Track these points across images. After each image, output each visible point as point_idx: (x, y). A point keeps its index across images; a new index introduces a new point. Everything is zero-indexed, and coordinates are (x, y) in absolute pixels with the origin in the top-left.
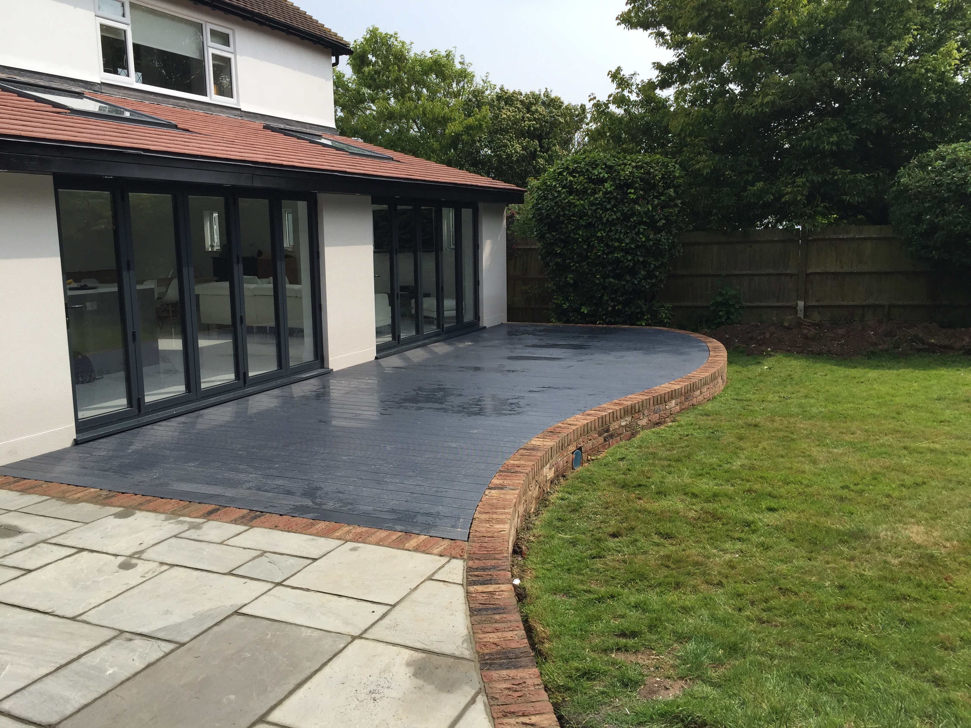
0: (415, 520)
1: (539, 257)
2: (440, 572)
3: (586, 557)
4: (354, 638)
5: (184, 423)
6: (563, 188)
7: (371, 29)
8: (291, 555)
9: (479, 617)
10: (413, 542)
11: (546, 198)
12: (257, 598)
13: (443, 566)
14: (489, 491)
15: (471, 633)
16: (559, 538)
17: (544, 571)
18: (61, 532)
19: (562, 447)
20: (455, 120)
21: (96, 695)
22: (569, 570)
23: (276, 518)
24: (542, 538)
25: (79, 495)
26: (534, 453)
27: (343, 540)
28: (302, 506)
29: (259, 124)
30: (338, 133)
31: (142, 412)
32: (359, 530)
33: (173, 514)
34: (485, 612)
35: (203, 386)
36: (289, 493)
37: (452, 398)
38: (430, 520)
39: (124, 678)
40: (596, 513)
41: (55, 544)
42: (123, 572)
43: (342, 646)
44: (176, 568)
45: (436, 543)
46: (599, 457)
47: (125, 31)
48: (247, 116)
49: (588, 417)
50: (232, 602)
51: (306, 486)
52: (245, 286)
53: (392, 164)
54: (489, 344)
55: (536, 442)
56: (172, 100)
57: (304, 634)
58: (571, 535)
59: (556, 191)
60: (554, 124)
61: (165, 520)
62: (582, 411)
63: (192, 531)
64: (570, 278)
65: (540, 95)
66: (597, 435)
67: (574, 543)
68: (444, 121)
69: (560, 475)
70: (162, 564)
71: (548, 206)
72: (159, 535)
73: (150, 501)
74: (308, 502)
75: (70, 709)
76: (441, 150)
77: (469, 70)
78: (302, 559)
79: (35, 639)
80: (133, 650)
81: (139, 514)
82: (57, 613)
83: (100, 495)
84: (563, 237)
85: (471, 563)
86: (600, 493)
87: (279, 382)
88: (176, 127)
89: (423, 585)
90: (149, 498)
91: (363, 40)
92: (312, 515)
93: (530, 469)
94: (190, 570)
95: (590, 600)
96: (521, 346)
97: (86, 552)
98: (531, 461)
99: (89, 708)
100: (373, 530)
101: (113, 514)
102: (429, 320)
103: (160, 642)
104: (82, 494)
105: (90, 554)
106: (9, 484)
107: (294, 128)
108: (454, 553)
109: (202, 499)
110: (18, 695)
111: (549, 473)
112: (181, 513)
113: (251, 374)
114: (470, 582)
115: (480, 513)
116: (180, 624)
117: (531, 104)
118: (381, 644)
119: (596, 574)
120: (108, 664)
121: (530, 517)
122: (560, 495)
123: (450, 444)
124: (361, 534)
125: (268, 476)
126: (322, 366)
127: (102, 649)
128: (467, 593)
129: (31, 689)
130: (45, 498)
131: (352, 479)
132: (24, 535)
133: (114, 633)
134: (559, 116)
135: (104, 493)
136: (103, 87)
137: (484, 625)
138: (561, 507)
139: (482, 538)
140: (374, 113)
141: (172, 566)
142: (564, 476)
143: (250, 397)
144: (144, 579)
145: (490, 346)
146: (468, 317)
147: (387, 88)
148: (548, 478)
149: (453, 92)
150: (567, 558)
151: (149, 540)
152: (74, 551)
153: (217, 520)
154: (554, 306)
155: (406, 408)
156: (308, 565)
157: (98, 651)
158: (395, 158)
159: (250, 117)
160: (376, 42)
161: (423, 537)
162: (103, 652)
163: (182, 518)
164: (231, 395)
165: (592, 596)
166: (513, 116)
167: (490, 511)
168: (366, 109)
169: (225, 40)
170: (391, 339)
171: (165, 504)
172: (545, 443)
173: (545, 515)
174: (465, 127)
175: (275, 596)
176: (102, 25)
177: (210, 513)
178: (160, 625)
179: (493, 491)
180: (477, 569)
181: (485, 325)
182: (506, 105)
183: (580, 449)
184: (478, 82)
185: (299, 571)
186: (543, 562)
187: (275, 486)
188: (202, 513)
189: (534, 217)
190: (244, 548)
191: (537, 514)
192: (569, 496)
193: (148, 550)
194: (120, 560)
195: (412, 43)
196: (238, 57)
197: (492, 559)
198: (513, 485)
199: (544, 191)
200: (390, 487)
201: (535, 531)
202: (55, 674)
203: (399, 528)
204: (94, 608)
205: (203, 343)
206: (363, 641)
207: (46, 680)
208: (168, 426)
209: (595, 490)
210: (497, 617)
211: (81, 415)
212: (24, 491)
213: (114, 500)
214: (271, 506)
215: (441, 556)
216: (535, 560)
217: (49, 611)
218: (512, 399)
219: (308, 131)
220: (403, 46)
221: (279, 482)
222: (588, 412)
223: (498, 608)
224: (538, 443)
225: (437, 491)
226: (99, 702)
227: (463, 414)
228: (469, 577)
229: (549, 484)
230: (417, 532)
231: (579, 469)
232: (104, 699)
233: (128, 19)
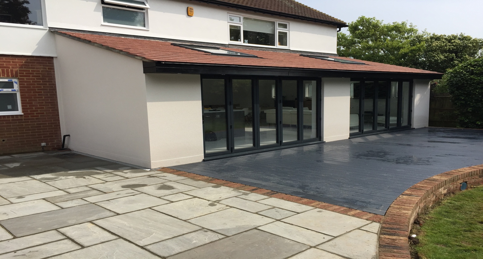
0: (355, 204)
1: (451, 101)
2: (365, 227)
3: (461, 230)
4: (311, 247)
5: (250, 157)
6: (467, 72)
7: (361, 17)
8: (287, 210)
9: (384, 249)
10: (353, 212)
11: (456, 77)
12: (266, 224)
13: (368, 224)
14: (402, 196)
15: (378, 255)
16: (445, 220)
17: (432, 233)
18: (189, 190)
19: (453, 181)
20: (405, 48)
21: (186, 249)
22: (449, 235)
23: (284, 195)
24: (433, 219)
25: (200, 178)
26: (434, 182)
27: (315, 207)
28: (297, 192)
29: (298, 54)
30: (338, 55)
31: (233, 152)
32: (324, 204)
33: (237, 189)
34: (388, 247)
35: (261, 145)
36: (292, 186)
37: (388, 156)
38: (364, 204)
39: (199, 245)
40: (472, 212)
41: (185, 194)
42: (210, 207)
43: (304, 249)
44: (233, 208)
45: (366, 214)
46: (478, 186)
47: (240, 27)
48: (292, 52)
49: (472, 169)
50: (255, 224)
51: (301, 185)
52: (283, 110)
53: (364, 66)
54: (415, 135)
55: (435, 177)
56: (259, 48)
57: (286, 242)
58: (453, 219)
59: (463, 74)
60: (466, 47)
61: (233, 190)
62: (470, 167)
63: (244, 195)
64: (470, 109)
65: (457, 36)
66: (478, 177)
67: (454, 223)
68: (399, 48)
69: (450, 192)
70: (227, 206)
71: (457, 80)
72: (228, 195)
73: (228, 183)
74: (301, 191)
75: (174, 253)
76: (395, 60)
77: (415, 28)
78: (292, 212)
79: (167, 226)
80: (206, 235)
81: (222, 187)
82: (179, 218)
83: (209, 179)
84: (465, 92)
85: (384, 225)
86: (476, 203)
87: (297, 145)
88: (257, 57)
89: (354, 231)
90: (228, 182)
91: (356, 21)
92: (302, 196)
93: (429, 189)
94: (239, 210)
95: (459, 250)
96: (435, 137)
97: (197, 198)
98: (432, 185)
99: (182, 254)
100: (331, 205)
101: (212, 186)
102: (380, 125)
103: (218, 234)
104: (202, 178)
105: (198, 199)
106: (174, 172)
107: (315, 55)
108: (375, 220)
109: (251, 184)
110: (155, 244)
111: (443, 191)
112: (241, 188)
113: (284, 142)
114: (381, 233)
115: (395, 204)
116: (229, 229)
117: (451, 39)
118: (325, 252)
119: (467, 238)
120: (195, 239)
121: (428, 209)
122: (449, 201)
123: (383, 174)
124: (325, 206)
125: (284, 179)
126: (321, 140)
127: (193, 233)
128: (379, 237)
129: (161, 243)
130: (186, 178)
131: (325, 184)
132: (174, 190)
133: (200, 228)
134: (469, 43)
135: (210, 178)
136: (229, 45)
137: (386, 253)
138: (449, 206)
139: (393, 216)
140: (360, 47)
141: (231, 207)
142: (453, 193)
143: (283, 150)
144: (218, 210)
145: (416, 136)
146: (404, 123)
147: (368, 38)
148: (442, 193)
149: (405, 37)
150: (448, 229)
151: (224, 196)
152: (192, 197)
153: (256, 193)
154: (459, 121)
155: (361, 158)
156: (295, 215)
157: (191, 233)
158: (366, 64)
159: (294, 52)
160: (363, 21)
161: (358, 211)
162: (193, 234)
163: (240, 191)
164: (274, 148)
165: (461, 248)
166: (440, 45)
167: (401, 204)
168: (356, 46)
169: (285, 26)
170: (358, 131)
171: (235, 184)
172: (441, 178)
173: (438, 209)
174: (410, 50)
175: (275, 225)
176: (230, 25)
177: (253, 190)
178: (221, 228)
179: (404, 196)
180: (387, 228)
181: (414, 127)
182: (435, 41)
183: (466, 182)
184: (420, 33)
185: (289, 217)
186: (432, 229)
187: (286, 183)
188: (249, 190)
189: (448, 84)
190: (265, 205)
191: (433, 208)
192: (455, 202)
193: (223, 200)
194: (210, 202)
195: (383, 20)
196: (290, 32)
197: (397, 225)
198: (418, 195)
199: (455, 74)
200: (345, 189)
201: (430, 215)
202: (172, 239)
203: (345, 205)
204: (194, 218)
205: (262, 130)
206: (316, 249)
207: (167, 241)
208: (243, 157)
209: (472, 201)
210: (395, 250)
211: (207, 152)
212: (179, 175)
213: (214, 181)
214: (282, 190)
215: (367, 220)
216: (427, 228)
217: (176, 217)
218: (425, 158)
219: (322, 56)
220: (378, 22)
221: (289, 182)
222: (473, 167)
223: (397, 247)
224: (437, 178)
225: (371, 193)
226: (186, 252)
227: (393, 163)
228: (382, 231)
229: (443, 196)
230: (356, 209)
231: (464, 191)
232: (189, 251)
233: (242, 22)
